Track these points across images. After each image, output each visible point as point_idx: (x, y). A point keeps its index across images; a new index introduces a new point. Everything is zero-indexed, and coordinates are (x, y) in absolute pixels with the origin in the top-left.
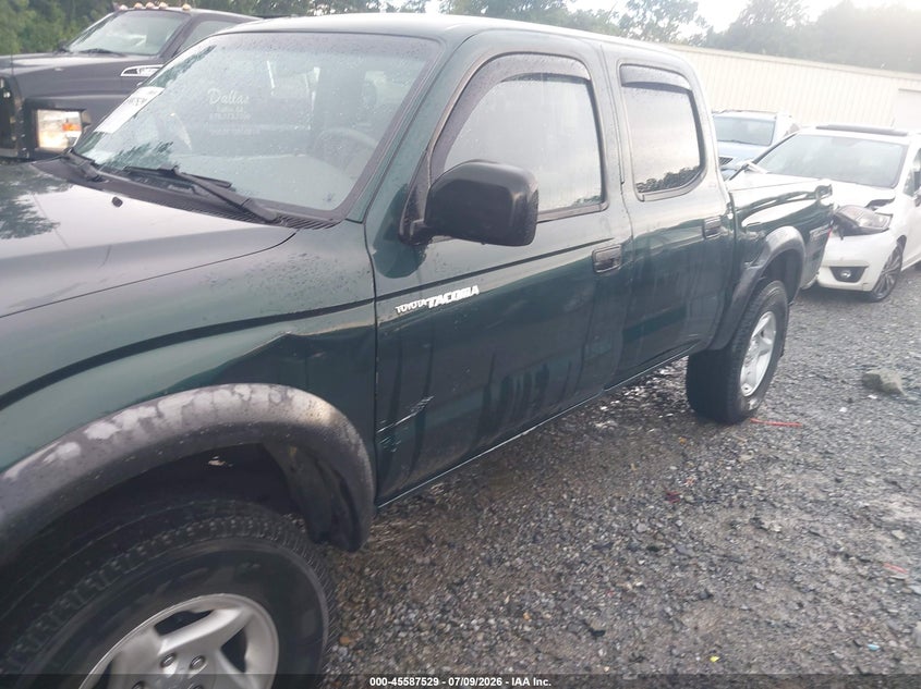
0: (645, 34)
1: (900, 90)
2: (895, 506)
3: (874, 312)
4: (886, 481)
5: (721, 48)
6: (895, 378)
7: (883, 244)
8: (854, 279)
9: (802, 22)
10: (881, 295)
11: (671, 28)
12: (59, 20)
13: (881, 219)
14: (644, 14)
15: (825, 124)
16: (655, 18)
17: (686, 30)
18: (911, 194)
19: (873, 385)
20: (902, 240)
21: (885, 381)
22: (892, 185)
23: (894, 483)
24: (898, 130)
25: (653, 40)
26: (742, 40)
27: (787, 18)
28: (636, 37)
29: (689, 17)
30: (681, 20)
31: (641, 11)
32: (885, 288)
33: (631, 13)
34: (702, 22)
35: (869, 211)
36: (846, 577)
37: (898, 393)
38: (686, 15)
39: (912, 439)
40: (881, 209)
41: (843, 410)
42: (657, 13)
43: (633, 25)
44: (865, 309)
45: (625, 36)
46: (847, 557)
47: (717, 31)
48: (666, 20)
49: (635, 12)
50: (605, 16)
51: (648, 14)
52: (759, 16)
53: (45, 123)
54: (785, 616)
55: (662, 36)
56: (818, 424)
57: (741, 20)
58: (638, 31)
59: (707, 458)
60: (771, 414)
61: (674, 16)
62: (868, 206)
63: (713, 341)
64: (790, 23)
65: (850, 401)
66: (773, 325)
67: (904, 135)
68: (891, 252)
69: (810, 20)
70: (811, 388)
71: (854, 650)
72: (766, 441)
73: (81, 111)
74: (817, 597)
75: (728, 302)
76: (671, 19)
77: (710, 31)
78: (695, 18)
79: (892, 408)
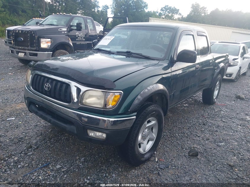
0: (165, 17)
1: (232, 32)
2: (248, 118)
3: (235, 84)
4: (245, 114)
5: (185, 21)
6: (243, 96)
7: (236, 68)
8: (230, 77)
9: (206, 14)
10: (236, 80)
11: (172, 16)
12: (8, 14)
13: (236, 63)
14: (165, 12)
15: (221, 41)
16: (168, 14)
17: (176, 16)
18: (242, 57)
19: (239, 98)
20: (240, 68)
21: (241, 97)
22: (238, 55)
23: (247, 114)
24: (238, 43)
25: (168, 19)
26: (191, 19)
27: (202, 13)
28: (164, 18)
29: (177, 13)
30: (175, 14)
31: (164, 12)
32: (237, 79)
33: (162, 12)
34: (180, 14)
35: (233, 61)
36: (241, 128)
37: (244, 99)
38: (176, 12)
39: (249, 107)
40: (236, 61)
41: (233, 102)
42: (168, 12)
43: (162, 15)
44: (233, 84)
45: (160, 18)
46: (240, 125)
47: (184, 17)
48: (171, 14)
49: (163, 12)
50: (154, 13)
51: (166, 12)
52: (195, 13)
53: (42, 41)
54: (232, 134)
55: (170, 18)
56: (228, 105)
57: (190, 14)
58: (164, 17)
59: (208, 110)
60: (219, 103)
61: (173, 13)
62: (233, 60)
63: (209, 87)
64: (203, 14)
65: (234, 101)
66: (219, 84)
67: (239, 44)
68: (238, 71)
69: (208, 14)
70: (225, 98)
71: (245, 138)
72: (219, 108)
73: (51, 39)
74: (237, 131)
75: (213, 78)
76: (172, 14)
77: (182, 17)
78: (178, 13)
79: (243, 102)
